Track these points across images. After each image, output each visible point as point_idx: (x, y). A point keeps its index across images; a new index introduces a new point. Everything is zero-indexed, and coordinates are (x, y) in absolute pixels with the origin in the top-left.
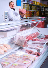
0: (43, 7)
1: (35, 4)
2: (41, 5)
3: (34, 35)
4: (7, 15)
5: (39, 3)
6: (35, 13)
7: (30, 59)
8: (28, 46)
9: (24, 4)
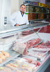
0: (48, 9)
1: (39, 5)
2: (46, 6)
3: (36, 41)
4: (6, 20)
5: (44, 4)
6: (39, 15)
7: (29, 70)
8: (28, 54)
9: (27, 5)
